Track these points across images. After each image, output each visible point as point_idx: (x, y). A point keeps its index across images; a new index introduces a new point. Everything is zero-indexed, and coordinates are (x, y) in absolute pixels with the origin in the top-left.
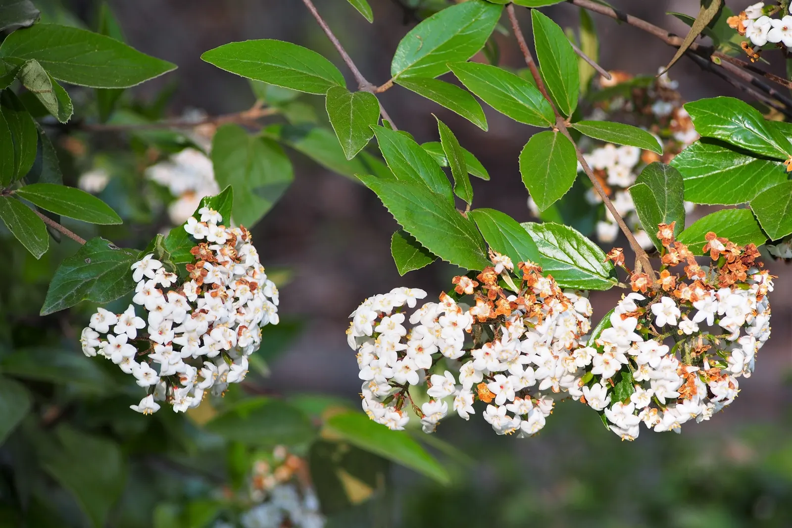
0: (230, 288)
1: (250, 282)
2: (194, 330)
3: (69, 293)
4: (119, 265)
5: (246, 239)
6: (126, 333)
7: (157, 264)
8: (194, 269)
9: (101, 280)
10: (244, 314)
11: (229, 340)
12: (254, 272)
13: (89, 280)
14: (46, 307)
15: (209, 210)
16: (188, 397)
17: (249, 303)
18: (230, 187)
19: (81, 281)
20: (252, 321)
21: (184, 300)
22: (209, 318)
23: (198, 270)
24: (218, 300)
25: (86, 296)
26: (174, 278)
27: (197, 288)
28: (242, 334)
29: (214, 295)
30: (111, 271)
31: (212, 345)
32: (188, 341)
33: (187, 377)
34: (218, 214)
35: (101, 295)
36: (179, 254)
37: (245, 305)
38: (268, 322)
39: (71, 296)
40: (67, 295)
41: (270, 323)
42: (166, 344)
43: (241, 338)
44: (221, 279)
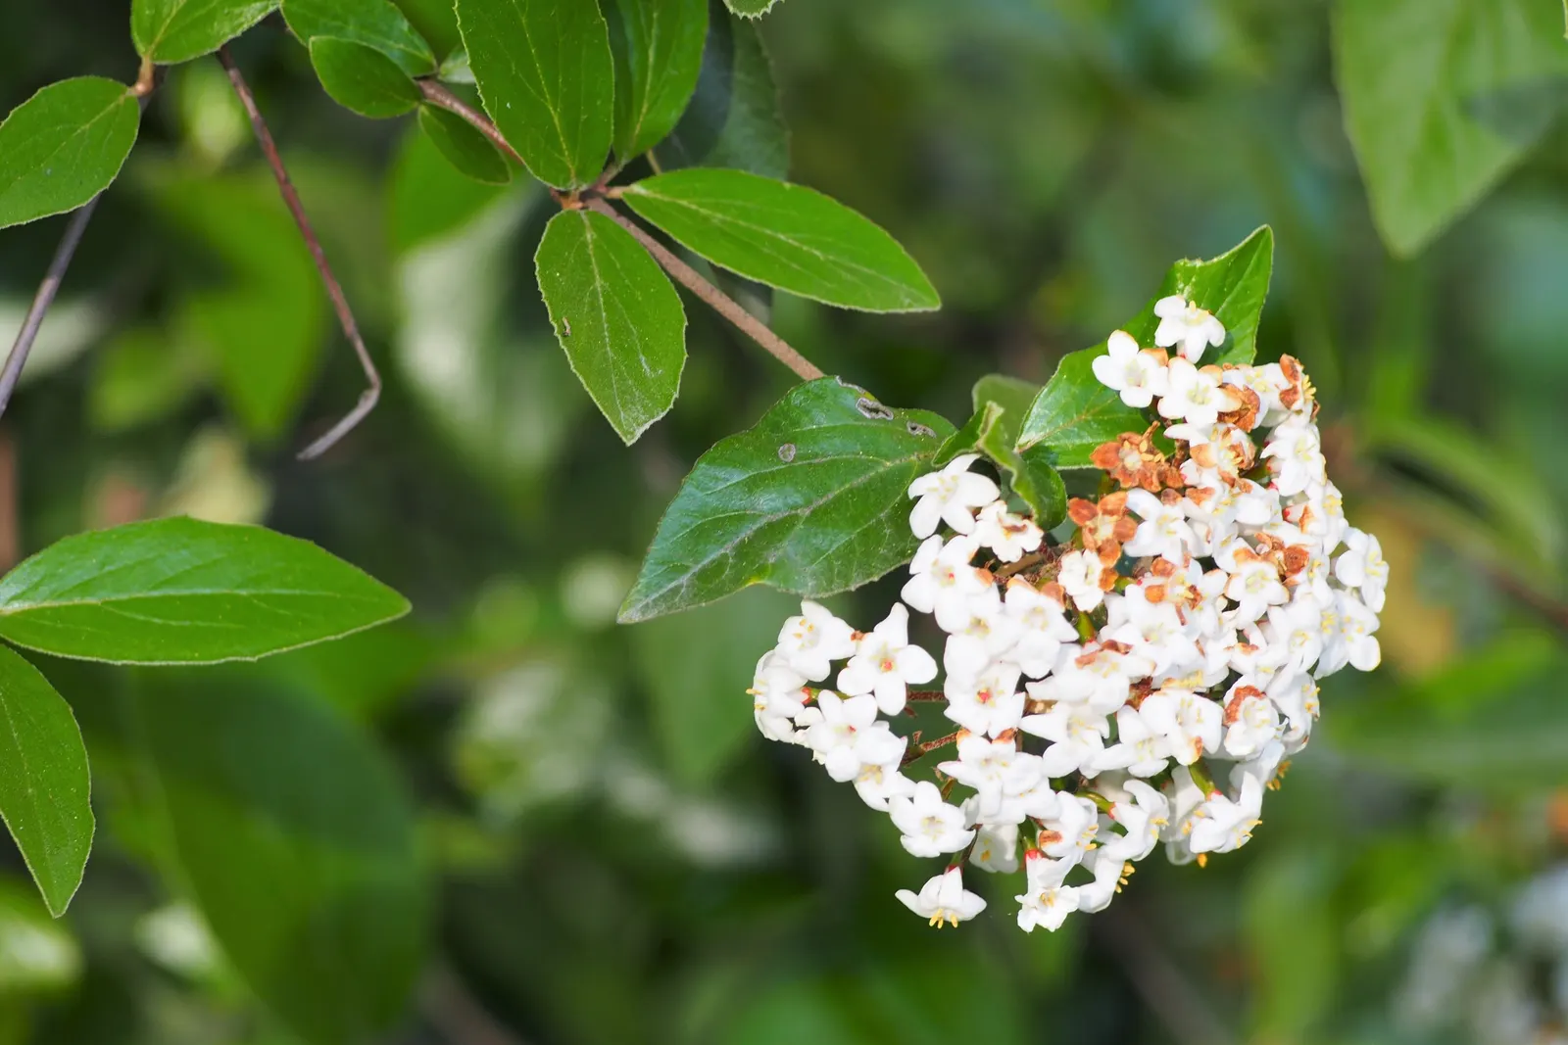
0: (1216, 567)
1: (1287, 545)
2: (1085, 701)
3: (713, 557)
4: (881, 470)
5: (1294, 401)
6: (873, 693)
7: (983, 489)
8: (1094, 515)
9: (819, 517)
10: (1255, 648)
11: (1195, 734)
12: (1306, 511)
13: (780, 516)
14: (637, 596)
15: (1187, 305)
16: (1067, 887)
17: (1275, 615)
18: (1263, 232)
19: (754, 518)
20: (1280, 669)
21: (1057, 609)
22: (1136, 666)
23: (1107, 518)
24: (1166, 612)
25: (761, 571)
26: (1032, 538)
27: (1105, 571)
28: (1240, 715)
29: (1156, 596)
30: (851, 490)
31: (1144, 742)
32: (1069, 727)
33: (1063, 833)
34: (1213, 320)
35: (809, 570)
36: (1080, 436)
37: (1263, 621)
38: (1345, 664)
39: (719, 565)
40: (706, 561)
41: (1349, 665)
42: (993, 735)
43: (1235, 728)
44: (1184, 544)
